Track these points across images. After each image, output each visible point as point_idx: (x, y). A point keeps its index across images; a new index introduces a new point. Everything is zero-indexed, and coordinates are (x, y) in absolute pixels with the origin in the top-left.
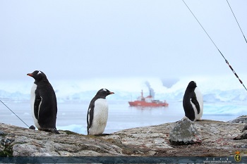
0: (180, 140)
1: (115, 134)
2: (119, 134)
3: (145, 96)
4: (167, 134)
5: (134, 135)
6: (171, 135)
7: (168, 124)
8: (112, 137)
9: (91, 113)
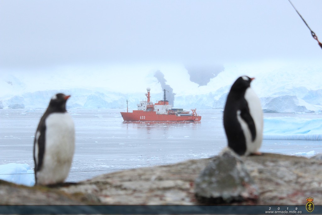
0: (216, 194)
1: (90, 182)
2: (97, 183)
3: (153, 100)
4: (191, 182)
5: (126, 184)
6: (198, 185)
7: (193, 162)
8: (81, 189)
9: (41, 142)
